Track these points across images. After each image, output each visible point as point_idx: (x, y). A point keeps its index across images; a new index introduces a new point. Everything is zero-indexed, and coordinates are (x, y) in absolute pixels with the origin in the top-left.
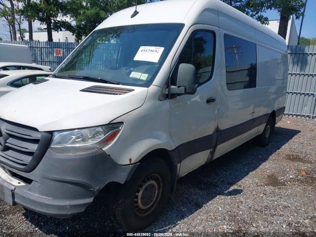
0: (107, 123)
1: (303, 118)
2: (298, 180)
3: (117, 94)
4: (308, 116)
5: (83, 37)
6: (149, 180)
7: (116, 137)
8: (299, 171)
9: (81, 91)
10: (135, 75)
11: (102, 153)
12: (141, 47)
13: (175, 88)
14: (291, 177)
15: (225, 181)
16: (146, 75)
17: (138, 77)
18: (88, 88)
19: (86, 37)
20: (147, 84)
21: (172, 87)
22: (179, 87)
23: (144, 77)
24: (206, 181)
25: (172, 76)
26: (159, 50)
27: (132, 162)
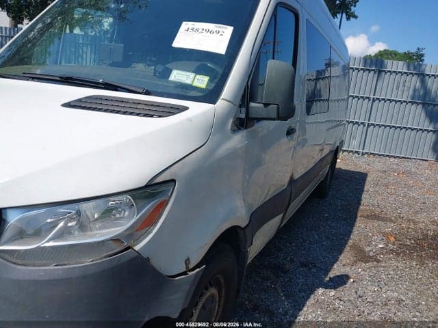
0: (143, 184)
1: (351, 154)
2: (392, 251)
3: (152, 116)
4: (356, 152)
5: (26, 21)
6: (207, 289)
7: (162, 215)
8: (384, 234)
9: (65, 105)
10: (179, 76)
11: (135, 259)
12: (184, 23)
13: (258, 108)
14: (381, 246)
15: (295, 260)
16: (206, 79)
17: (189, 82)
18: (80, 100)
19: (31, 20)
20: (210, 96)
21: (252, 104)
22: (266, 105)
23: (202, 81)
24: (266, 263)
25: (251, 83)
26: (224, 30)
27: (191, 266)
